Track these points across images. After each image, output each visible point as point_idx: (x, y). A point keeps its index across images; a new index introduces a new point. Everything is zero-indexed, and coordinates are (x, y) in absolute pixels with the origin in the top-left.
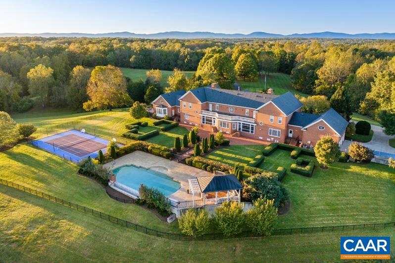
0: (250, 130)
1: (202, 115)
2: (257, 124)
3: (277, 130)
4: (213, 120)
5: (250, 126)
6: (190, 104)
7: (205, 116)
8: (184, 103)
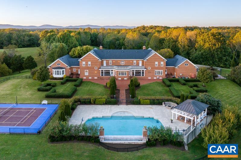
0: (141, 74)
1: (101, 70)
2: (146, 69)
3: (160, 71)
4: (111, 72)
5: (141, 71)
6: (90, 63)
7: (104, 70)
8: (84, 63)
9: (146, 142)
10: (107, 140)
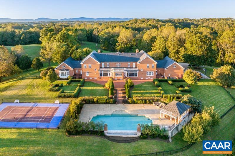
0: (135, 75)
1: (100, 71)
2: (139, 70)
3: (152, 72)
4: (108, 73)
5: (135, 73)
6: (90, 65)
7: (102, 71)
8: (85, 65)
9: (140, 136)
10: (110, 134)
